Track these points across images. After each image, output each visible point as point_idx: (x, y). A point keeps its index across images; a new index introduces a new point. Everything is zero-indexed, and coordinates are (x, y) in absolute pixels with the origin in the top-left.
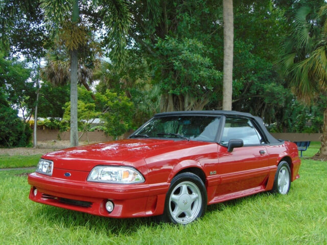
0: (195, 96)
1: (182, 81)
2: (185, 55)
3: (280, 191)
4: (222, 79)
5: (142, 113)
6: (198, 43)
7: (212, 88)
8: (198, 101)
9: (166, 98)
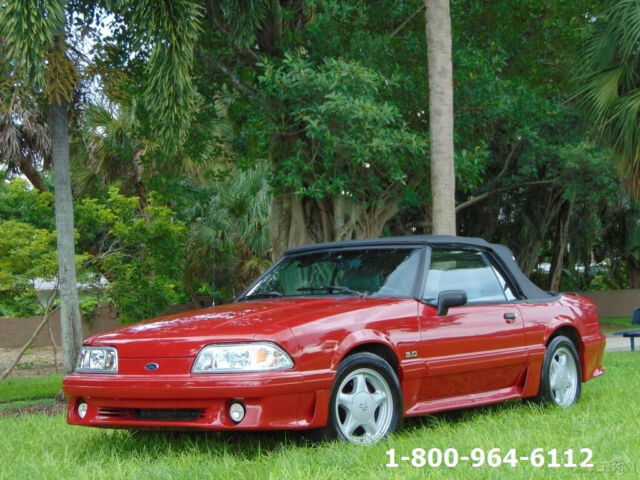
0: (361, 200)
1: (327, 165)
2: (333, 105)
3: (557, 400)
4: (429, 154)
5: (205, 247)
6: (362, 72)
7: (405, 176)
8: (368, 210)
9: (286, 205)
